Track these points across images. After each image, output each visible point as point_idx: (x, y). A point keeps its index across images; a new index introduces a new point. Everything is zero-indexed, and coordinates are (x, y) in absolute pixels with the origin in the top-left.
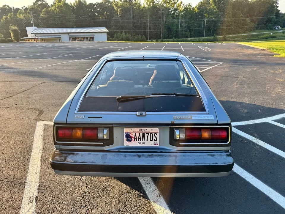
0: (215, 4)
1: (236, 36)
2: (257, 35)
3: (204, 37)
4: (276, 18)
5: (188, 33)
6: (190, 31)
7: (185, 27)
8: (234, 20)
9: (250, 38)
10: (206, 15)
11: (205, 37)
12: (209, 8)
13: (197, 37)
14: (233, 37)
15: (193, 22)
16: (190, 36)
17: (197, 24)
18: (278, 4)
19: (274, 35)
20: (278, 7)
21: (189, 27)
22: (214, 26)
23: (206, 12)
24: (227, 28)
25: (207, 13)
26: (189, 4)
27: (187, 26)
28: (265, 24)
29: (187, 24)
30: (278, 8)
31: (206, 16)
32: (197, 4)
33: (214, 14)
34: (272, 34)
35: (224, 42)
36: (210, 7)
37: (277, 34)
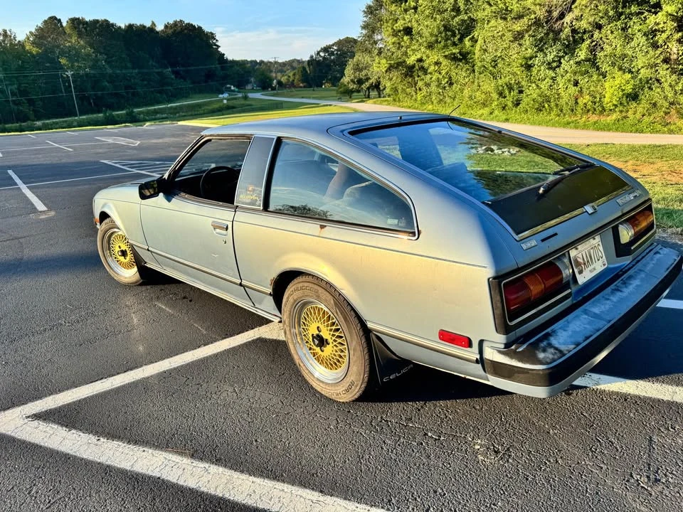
0: (78, 34)
1: (155, 109)
2: (199, 106)
3: (76, 116)
4: (223, 68)
5: (25, 108)
6: (31, 102)
7: (13, 94)
8: (139, 73)
9: (186, 112)
10: (63, 61)
11: (80, 115)
12: (67, 45)
13: (57, 118)
14: (148, 113)
15: (33, 80)
16: (35, 116)
17: (46, 83)
18: (217, 40)
19: (231, 103)
20: (218, 47)
21: (23, 93)
22: (93, 88)
23: (63, 53)
24: (127, 93)
25: (66, 57)
26: (5, 31)
27: (18, 89)
28: (206, 82)
29: (16, 86)
30: (219, 49)
31: (64, 64)
32: (28, 33)
33: (84, 60)
34: (225, 101)
35: (148, 124)
36: (69, 42)
37: (234, 102)
